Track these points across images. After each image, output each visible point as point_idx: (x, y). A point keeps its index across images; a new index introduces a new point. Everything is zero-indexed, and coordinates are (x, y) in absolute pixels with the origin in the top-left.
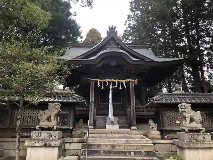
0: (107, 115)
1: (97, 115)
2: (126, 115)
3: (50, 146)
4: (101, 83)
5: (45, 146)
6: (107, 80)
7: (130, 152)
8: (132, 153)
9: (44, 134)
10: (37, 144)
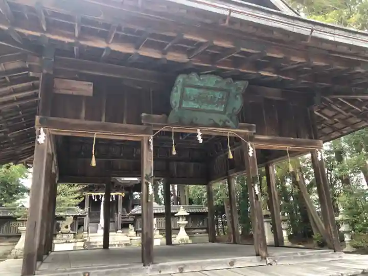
0: (99, 222)
1: (90, 222)
2: (114, 222)
3: (69, 242)
4: (94, 196)
5: (66, 242)
6: (100, 194)
7: (115, 245)
8: (117, 246)
9: (65, 236)
10: (62, 242)
